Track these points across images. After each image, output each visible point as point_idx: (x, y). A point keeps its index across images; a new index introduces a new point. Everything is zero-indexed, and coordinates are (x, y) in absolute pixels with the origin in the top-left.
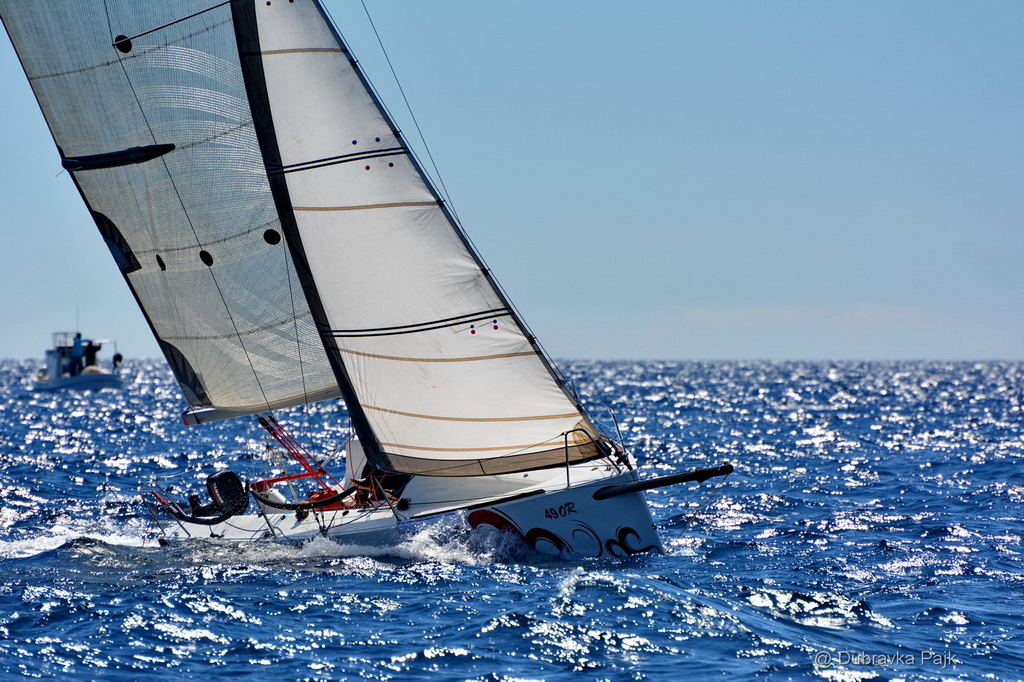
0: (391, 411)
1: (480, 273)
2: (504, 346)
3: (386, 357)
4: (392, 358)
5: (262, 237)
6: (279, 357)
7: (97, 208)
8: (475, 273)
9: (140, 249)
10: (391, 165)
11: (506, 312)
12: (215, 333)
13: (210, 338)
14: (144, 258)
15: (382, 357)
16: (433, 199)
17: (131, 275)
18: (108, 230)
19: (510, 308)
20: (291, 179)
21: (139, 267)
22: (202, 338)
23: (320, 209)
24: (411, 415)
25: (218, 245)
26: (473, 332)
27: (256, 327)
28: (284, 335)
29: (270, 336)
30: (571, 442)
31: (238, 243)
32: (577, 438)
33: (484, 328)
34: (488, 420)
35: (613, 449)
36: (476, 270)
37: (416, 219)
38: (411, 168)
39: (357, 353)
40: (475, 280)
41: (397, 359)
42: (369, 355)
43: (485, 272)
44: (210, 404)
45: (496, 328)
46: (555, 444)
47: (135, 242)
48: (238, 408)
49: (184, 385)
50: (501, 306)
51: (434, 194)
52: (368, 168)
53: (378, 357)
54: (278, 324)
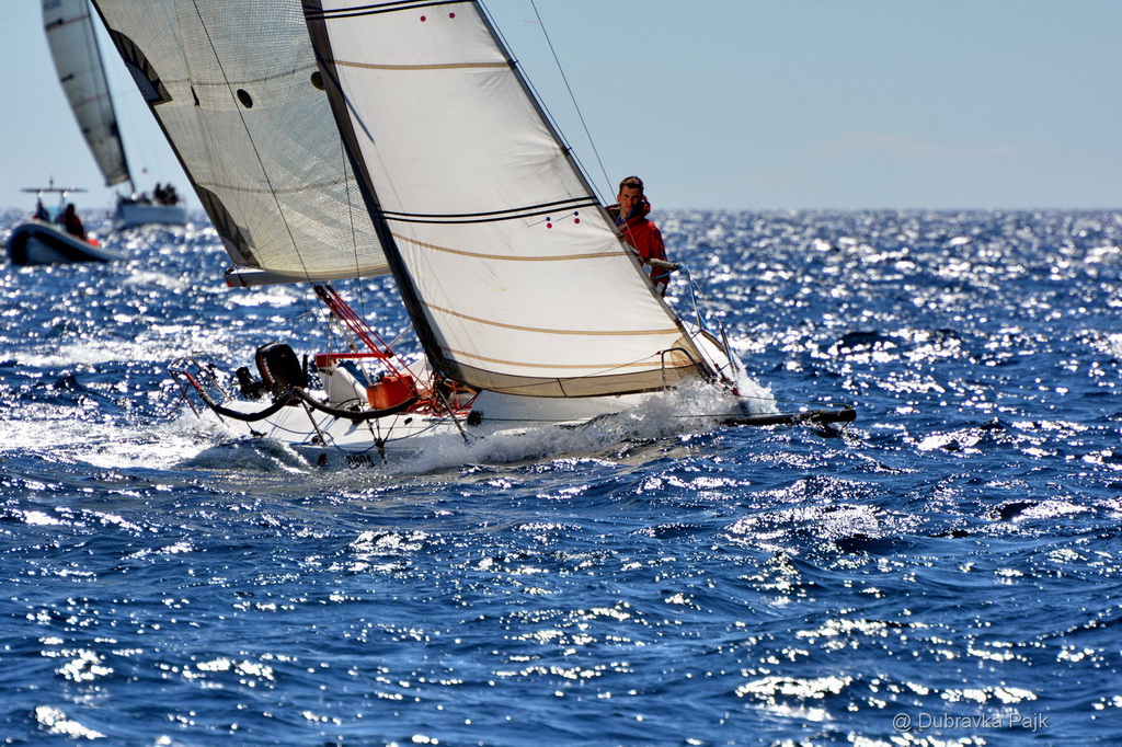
0: (454, 313)
1: (560, 152)
2: (586, 245)
3: (446, 250)
4: (453, 251)
5: (309, 79)
6: (332, 223)
7: (115, 27)
8: (552, 153)
9: (170, 78)
10: (452, 16)
11: (590, 201)
12: (258, 186)
13: (253, 191)
14: (176, 88)
15: (442, 249)
16: (502, 59)
17: (159, 108)
18: (130, 53)
19: (595, 197)
20: (332, 26)
21: (170, 99)
22: (243, 190)
23: (366, 66)
24: (477, 320)
25: (257, 85)
26: (549, 226)
27: (305, 185)
28: (337, 196)
29: (322, 197)
30: (668, 363)
31: (281, 85)
32: (676, 359)
33: (563, 221)
34: (568, 332)
35: (719, 374)
36: (554, 149)
37: (482, 84)
38: (477, 19)
39: (412, 241)
40: (553, 161)
41: (459, 252)
42: (426, 245)
43: (566, 151)
44: (257, 265)
45: (577, 221)
46: (649, 364)
47: (163, 68)
48: (291, 272)
49: (226, 239)
50: (584, 194)
51: (504, 52)
52: (423, 19)
53: (437, 248)
54: (330, 184)
